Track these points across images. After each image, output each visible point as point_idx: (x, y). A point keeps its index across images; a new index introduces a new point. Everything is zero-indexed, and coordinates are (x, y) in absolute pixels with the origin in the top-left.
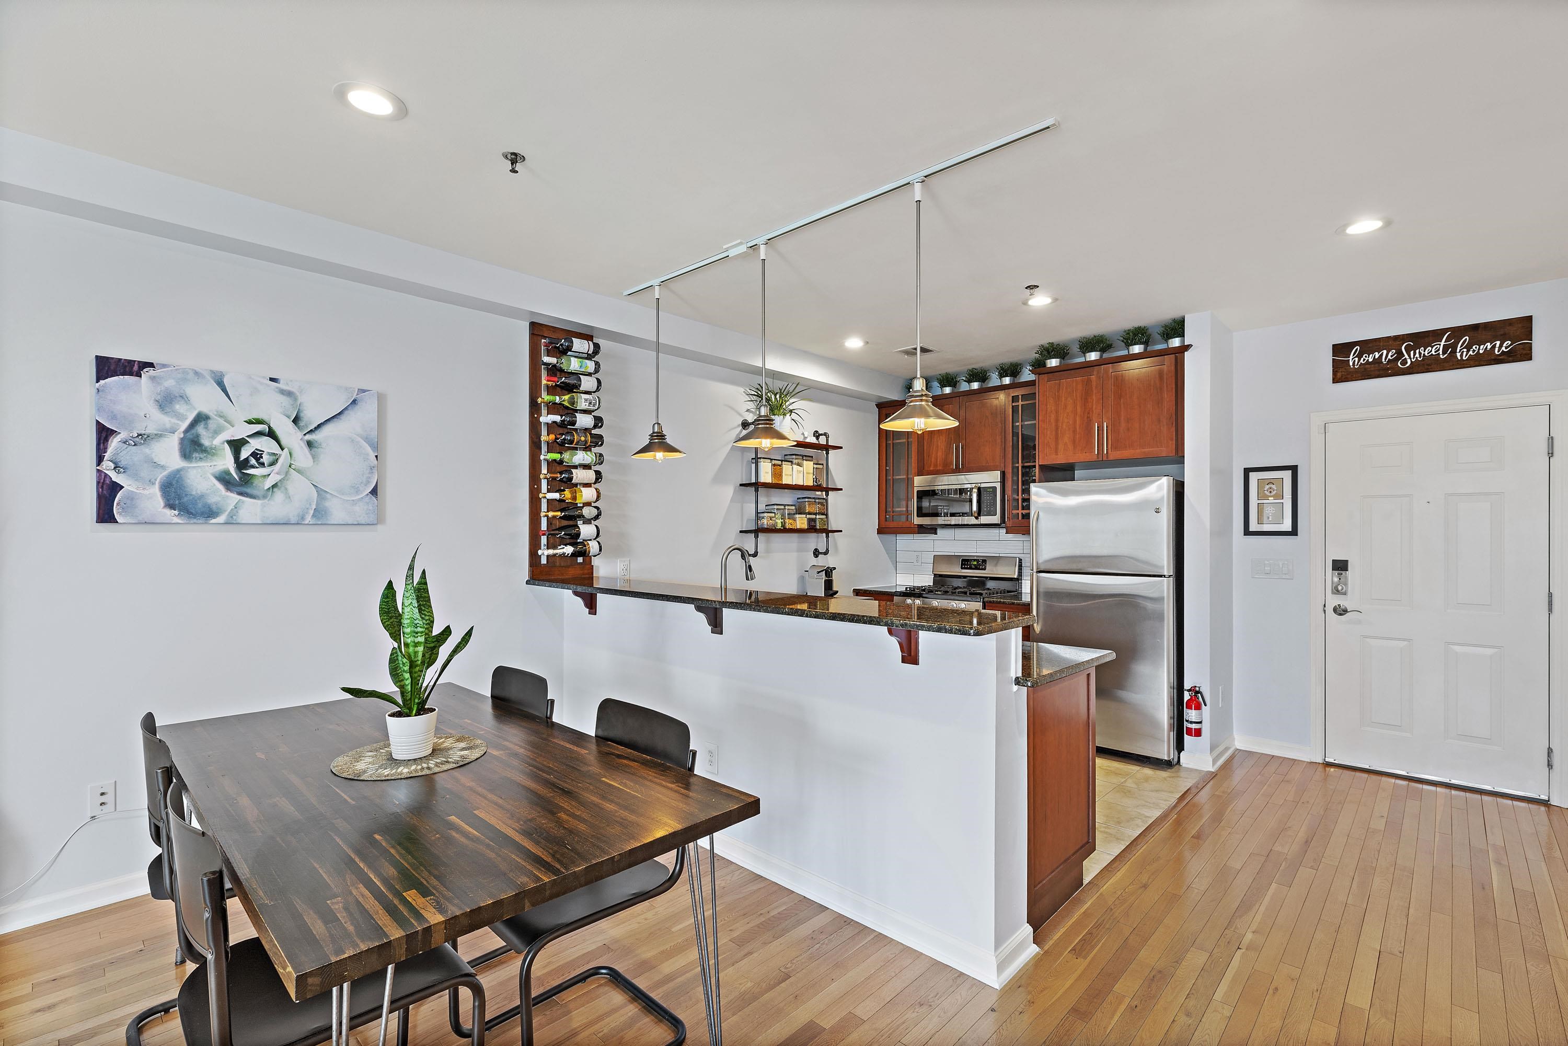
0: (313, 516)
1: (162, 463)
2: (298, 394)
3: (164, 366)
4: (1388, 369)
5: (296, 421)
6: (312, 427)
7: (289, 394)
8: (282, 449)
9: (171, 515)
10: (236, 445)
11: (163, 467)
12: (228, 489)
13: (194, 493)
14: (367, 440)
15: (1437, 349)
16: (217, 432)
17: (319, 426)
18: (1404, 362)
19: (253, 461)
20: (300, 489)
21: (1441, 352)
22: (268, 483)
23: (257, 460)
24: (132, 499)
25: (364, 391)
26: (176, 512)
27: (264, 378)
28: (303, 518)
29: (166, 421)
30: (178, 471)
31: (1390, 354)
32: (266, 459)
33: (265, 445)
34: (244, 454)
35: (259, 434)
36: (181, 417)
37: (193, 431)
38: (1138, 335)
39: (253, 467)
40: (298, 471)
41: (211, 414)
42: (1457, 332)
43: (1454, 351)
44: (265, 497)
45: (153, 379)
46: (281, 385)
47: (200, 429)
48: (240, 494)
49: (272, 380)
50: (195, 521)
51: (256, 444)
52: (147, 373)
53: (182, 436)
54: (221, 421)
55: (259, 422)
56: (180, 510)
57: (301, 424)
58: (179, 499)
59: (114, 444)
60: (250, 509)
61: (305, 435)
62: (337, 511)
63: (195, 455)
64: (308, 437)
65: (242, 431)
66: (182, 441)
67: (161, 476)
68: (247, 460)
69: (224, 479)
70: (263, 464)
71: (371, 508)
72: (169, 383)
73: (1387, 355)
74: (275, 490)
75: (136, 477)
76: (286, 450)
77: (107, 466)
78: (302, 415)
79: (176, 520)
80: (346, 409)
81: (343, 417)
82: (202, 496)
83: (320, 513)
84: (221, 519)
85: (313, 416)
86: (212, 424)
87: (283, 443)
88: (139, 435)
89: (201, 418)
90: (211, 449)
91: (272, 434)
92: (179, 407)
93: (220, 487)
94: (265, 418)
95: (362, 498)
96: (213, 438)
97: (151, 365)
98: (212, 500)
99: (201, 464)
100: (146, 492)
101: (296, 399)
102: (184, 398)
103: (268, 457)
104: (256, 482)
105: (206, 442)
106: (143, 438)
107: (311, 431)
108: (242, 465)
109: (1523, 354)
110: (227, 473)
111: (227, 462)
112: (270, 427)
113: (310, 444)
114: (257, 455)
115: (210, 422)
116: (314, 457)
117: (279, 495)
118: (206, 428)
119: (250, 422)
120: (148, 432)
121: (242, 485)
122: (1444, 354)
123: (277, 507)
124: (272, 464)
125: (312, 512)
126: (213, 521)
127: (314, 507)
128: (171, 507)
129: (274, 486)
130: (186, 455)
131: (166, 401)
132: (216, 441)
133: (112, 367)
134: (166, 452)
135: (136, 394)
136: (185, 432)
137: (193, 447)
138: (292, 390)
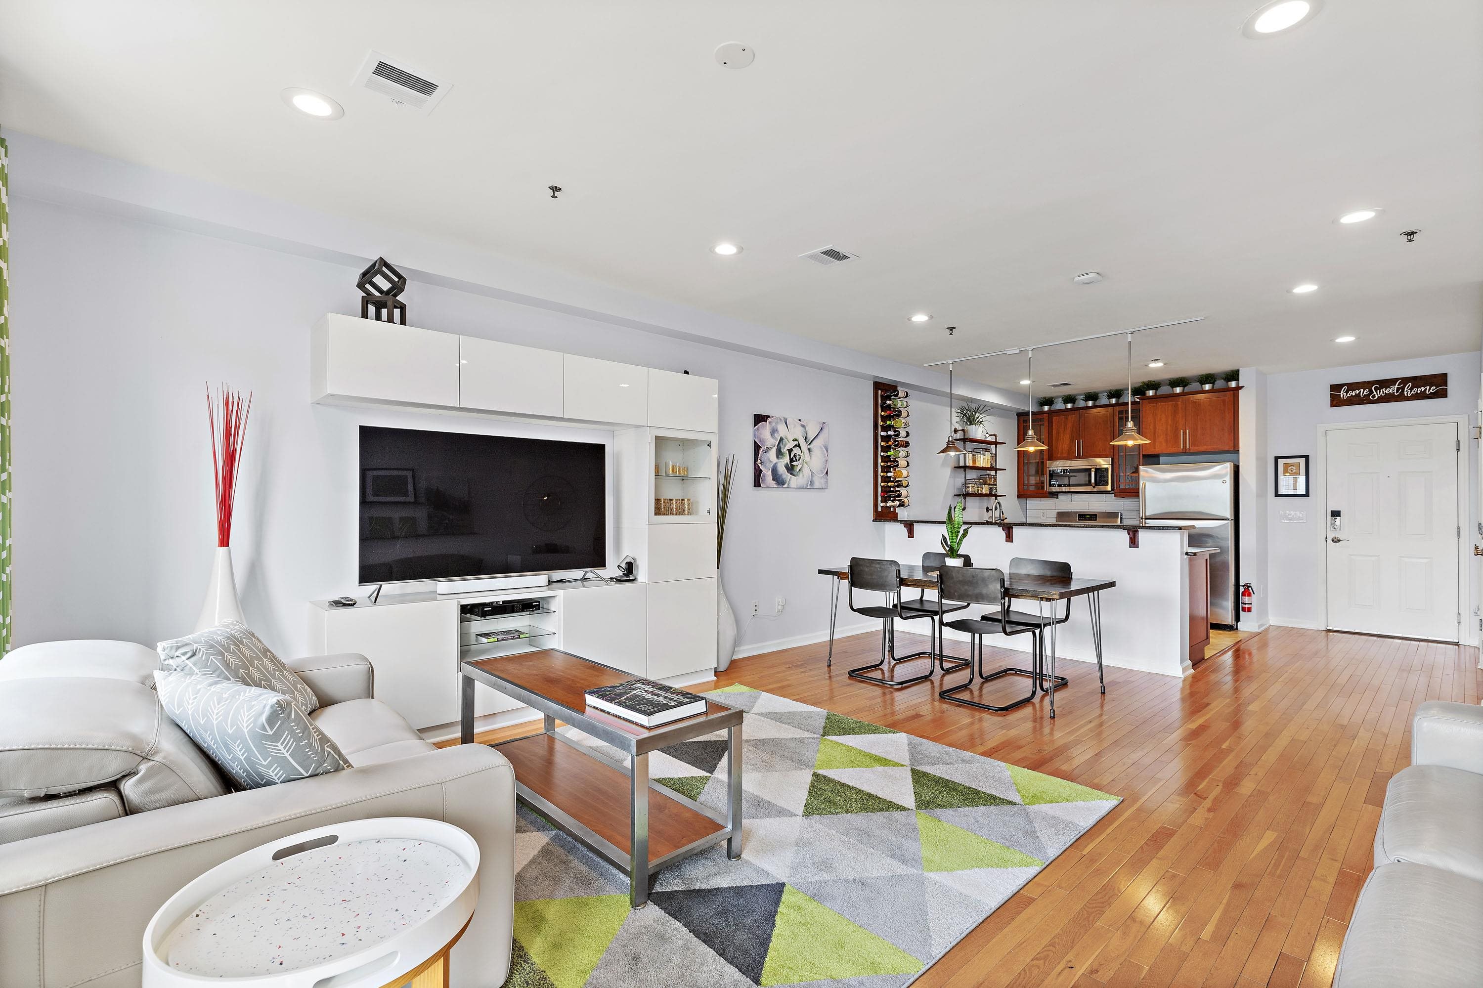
0: (810, 484)
1: (772, 460)
2: (806, 426)
3: (773, 417)
4: (1364, 400)
5: (805, 439)
6: (810, 442)
7: (803, 426)
8: (802, 453)
9: (774, 484)
10: (790, 451)
11: (772, 462)
12: (788, 472)
13: (780, 473)
14: (825, 447)
15: (1393, 389)
16: (785, 446)
17: (812, 441)
18: (1374, 396)
20: (806, 471)
21: (1395, 391)
22: (798, 469)
23: (795, 458)
24: (765, 476)
25: (825, 423)
26: (775, 482)
27: (797, 419)
28: (807, 485)
29: (773, 441)
30: (776, 463)
31: (1365, 391)
33: (796, 451)
34: (792, 455)
35: (796, 446)
36: (777, 439)
38: (1208, 378)
39: (794, 461)
40: (806, 463)
41: (784, 437)
42: (1405, 381)
43: (1403, 391)
44: (797, 475)
45: (770, 423)
46: (802, 423)
47: (781, 444)
48: (791, 474)
49: (800, 420)
50: (780, 486)
52: (769, 420)
54: (786, 440)
55: (796, 440)
57: (807, 440)
58: (776, 476)
60: (794, 481)
61: (808, 445)
62: (816, 482)
63: (780, 456)
64: (809, 447)
65: (791, 445)
66: (776, 449)
67: (771, 466)
68: (793, 458)
69: (787, 467)
70: (797, 460)
71: (825, 481)
72: (774, 424)
73: (1363, 392)
74: (800, 472)
75: (765, 467)
77: (759, 461)
78: (807, 436)
79: (775, 486)
80: (819, 432)
81: (818, 436)
82: (781, 475)
83: (812, 483)
84: (786, 485)
85: (811, 437)
87: (802, 449)
88: (767, 448)
89: (781, 439)
90: (784, 453)
91: (799, 446)
92: (776, 435)
93: (786, 470)
94: (798, 438)
95: (823, 475)
96: (784, 448)
97: (769, 417)
98: (784, 476)
99: (781, 460)
100: (768, 473)
101: (806, 429)
102: (777, 430)
103: (798, 456)
104: (795, 468)
105: (782, 450)
107: (810, 444)
108: (791, 460)
109: (1442, 394)
110: (788, 464)
111: (788, 459)
112: (799, 442)
113: (809, 450)
114: (795, 456)
115: (783, 441)
116: (810, 456)
117: (801, 474)
118: (783, 444)
119: (794, 440)
120: (768, 446)
121: (791, 470)
122: (1397, 392)
123: (800, 480)
124: (799, 460)
125: (809, 482)
126: (784, 486)
127: (810, 480)
128: (774, 480)
129: (800, 470)
130: (778, 457)
131: (773, 432)
132: (785, 450)
133: (759, 419)
134: (772, 454)
135: (765, 430)
136: (777, 446)
137: (779, 453)
138: (805, 424)
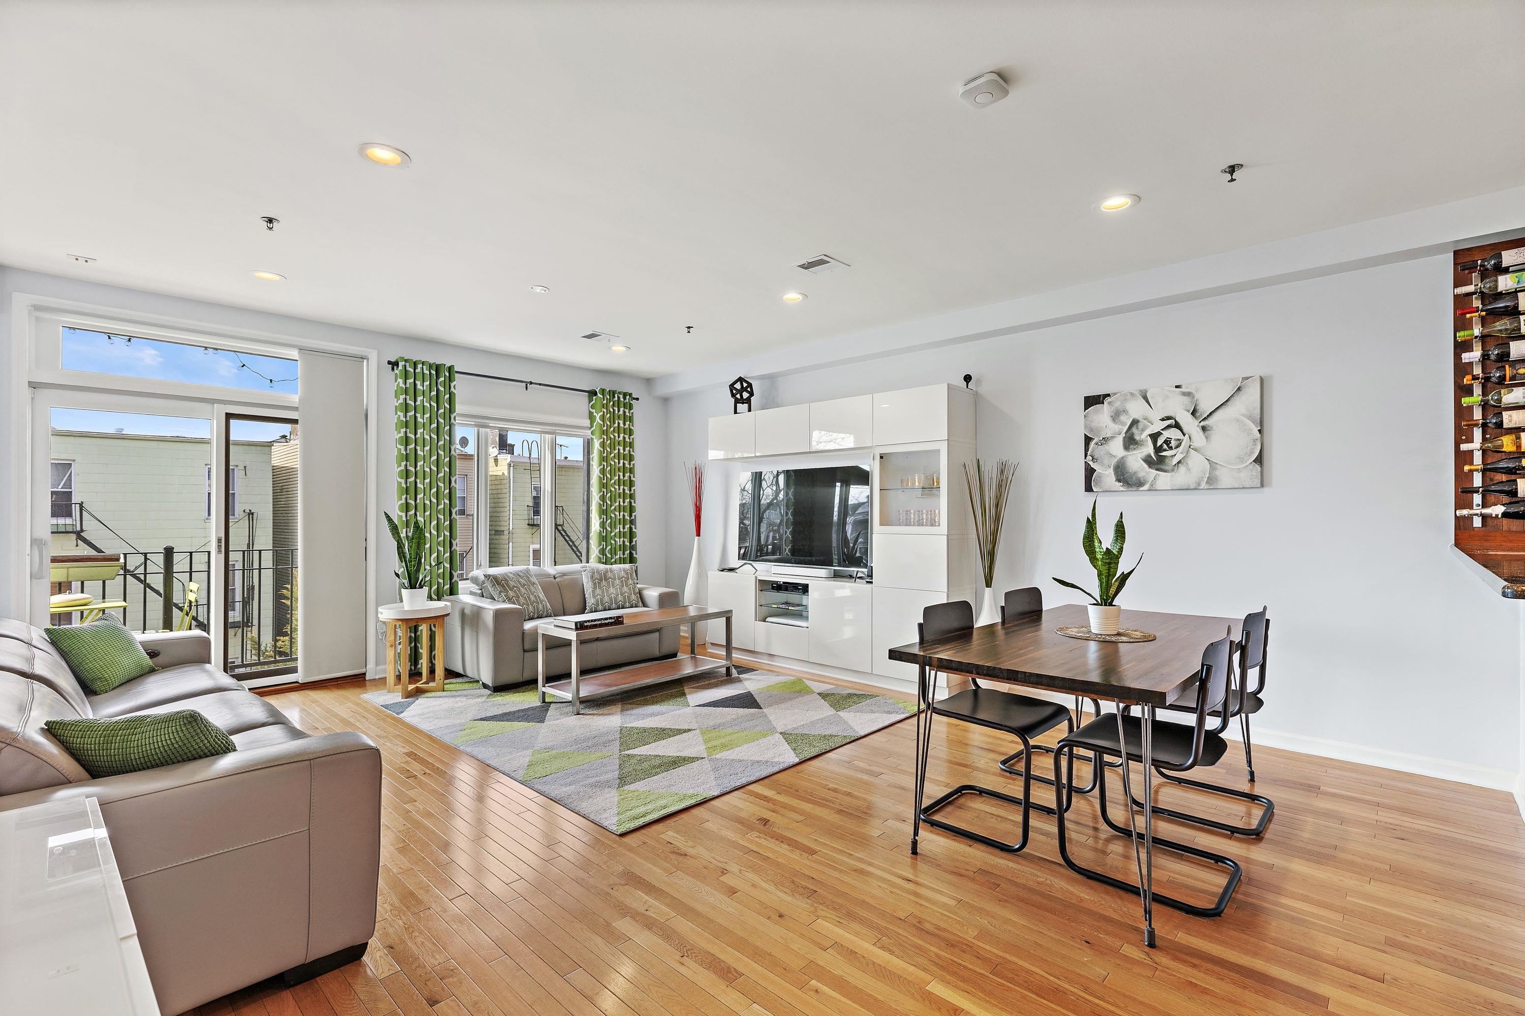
0: (1207, 482)
1: (1114, 454)
2: (1195, 393)
3: (1115, 394)
5: (1194, 413)
6: (1205, 416)
7: (1188, 394)
8: (1184, 435)
9: (1118, 486)
10: (1154, 437)
11: (1115, 456)
12: (1150, 467)
13: (1131, 471)
14: (1250, 418)
16: (1143, 430)
17: (1211, 414)
19: (1165, 446)
20: (1196, 462)
22: (1175, 461)
23: (1168, 445)
24: (1100, 477)
25: (1247, 378)
26: (1122, 484)
27: (1172, 386)
28: (1199, 485)
29: (1116, 427)
30: (1123, 458)
32: (1173, 444)
33: (1173, 434)
34: (1160, 442)
35: (1169, 427)
36: (1123, 424)
37: (1130, 432)
39: (1165, 450)
40: (1195, 450)
41: (1140, 419)
44: (1173, 470)
45: (1110, 403)
46: (1183, 389)
47: (1134, 430)
48: (1157, 470)
49: (1177, 387)
50: (1131, 489)
51: (1166, 434)
52: (1108, 400)
53: (1124, 435)
54: (1146, 422)
55: (1169, 418)
56: (1123, 483)
57: (1198, 414)
58: (1123, 476)
59: (1092, 445)
60: (1164, 480)
61: (1200, 422)
62: (1225, 478)
63: (1131, 447)
64: (1203, 424)
65: (1158, 426)
66: (1124, 438)
67: (1114, 462)
68: (1161, 446)
69: (1148, 461)
70: (1171, 448)
71: (1254, 474)
72: (1117, 404)
74: (1180, 465)
75: (1102, 464)
76: (1187, 435)
77: (1089, 458)
78: (1198, 408)
79: (1122, 489)
80: (1232, 396)
81: (1229, 403)
82: (1135, 473)
83: (1212, 480)
84: (1146, 487)
85: (1206, 407)
86: (1141, 425)
87: (1185, 431)
88: (1103, 438)
89: (1135, 422)
90: (1140, 441)
91: (1177, 426)
92: (1123, 418)
93: (1146, 466)
94: (1172, 415)
95: (1246, 466)
96: (1141, 434)
97: (1108, 395)
98: (1141, 475)
99: (1135, 452)
100: (1107, 472)
101: (1193, 397)
102: (1125, 411)
103: (1174, 442)
104: (1167, 461)
105: (1137, 438)
106: (1105, 440)
107: (1205, 419)
108: (1158, 450)
110: (1150, 456)
111: (1149, 449)
112: (1176, 421)
113: (1204, 429)
114: (1167, 442)
115: (1139, 424)
116: (1207, 438)
117: (1182, 468)
118: (1137, 428)
119: (1163, 420)
120: (1107, 436)
121: (1158, 464)
123: (1181, 477)
124: (1177, 447)
125: (1206, 480)
126: (1142, 489)
127: (1207, 476)
128: (1119, 480)
129: (1179, 463)
130: (1126, 448)
131: (1115, 417)
132: (1143, 436)
133: (1091, 401)
134: (1116, 448)
135: (1102, 415)
136: (1126, 433)
137: (1130, 442)
138: (1191, 391)
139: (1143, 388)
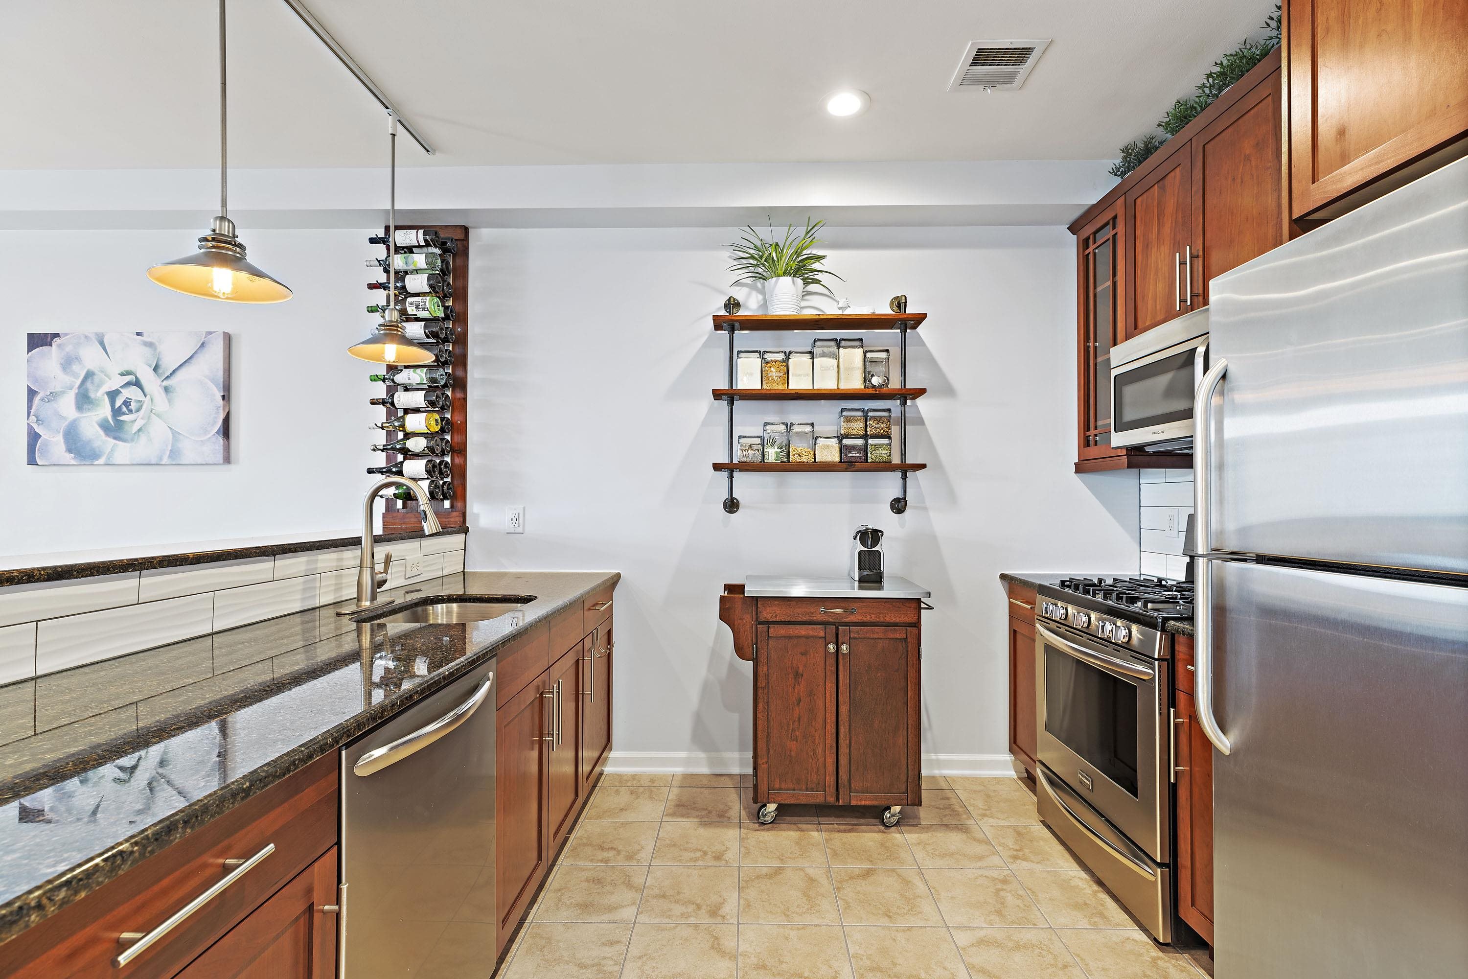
0: (170, 457)
1: (64, 415)
2: (157, 344)
3: (66, 334)
5: (156, 369)
6: (168, 374)
7: (150, 345)
8: (145, 396)
9: (69, 458)
10: (113, 395)
11: (64, 418)
12: (107, 435)
13: (84, 439)
14: (213, 381)
16: (99, 386)
17: (174, 372)
19: (124, 409)
20: (159, 431)
22: (135, 428)
23: (127, 407)
24: (47, 445)
25: (211, 333)
26: (73, 455)
27: (132, 333)
28: (161, 459)
29: (67, 379)
30: (75, 421)
32: (133, 406)
33: (132, 393)
34: (119, 403)
35: (129, 384)
36: (76, 376)
37: (84, 387)
39: (124, 414)
40: (158, 416)
41: (96, 372)
44: (132, 440)
45: (59, 346)
46: (145, 338)
47: (88, 384)
48: (115, 438)
49: (138, 334)
50: (85, 463)
51: (127, 393)
52: (56, 342)
53: (77, 391)
54: (102, 376)
55: (128, 373)
56: (75, 454)
57: (160, 371)
58: (75, 444)
59: (37, 400)
60: (123, 452)
61: (162, 381)
62: (189, 454)
63: (85, 406)
64: (165, 383)
65: (116, 382)
66: (77, 394)
67: (64, 425)
68: (120, 407)
69: (105, 427)
70: (131, 411)
71: (217, 448)
72: (69, 348)
74: (140, 433)
75: (49, 427)
76: (148, 397)
77: (33, 418)
78: (160, 363)
79: (73, 462)
80: (196, 353)
81: (193, 361)
82: (90, 441)
83: (174, 453)
84: (101, 461)
85: (170, 363)
86: (96, 379)
87: (146, 390)
88: (51, 393)
89: (89, 375)
90: (96, 400)
91: (137, 384)
92: (75, 367)
93: (101, 433)
94: (133, 369)
95: (209, 438)
96: (97, 391)
97: (57, 335)
98: (97, 444)
99: (89, 414)
100: (55, 440)
101: (155, 349)
102: (78, 359)
103: (135, 404)
104: (126, 427)
105: (92, 395)
106: (53, 396)
107: (168, 377)
108: (116, 412)
110: (106, 420)
111: (105, 411)
112: (136, 377)
113: (167, 389)
114: (127, 403)
115: (95, 377)
116: (170, 401)
117: (143, 438)
118: (92, 383)
119: (122, 374)
120: (57, 390)
121: (116, 431)
123: (141, 450)
124: (138, 410)
125: (168, 453)
126: (96, 462)
127: (170, 448)
128: (69, 451)
129: (139, 430)
130: (79, 407)
131: (67, 364)
132: (99, 394)
133: (37, 341)
134: (67, 406)
135: (50, 361)
136: (79, 387)
137: (84, 400)
138: (153, 341)
139: (100, 331)
